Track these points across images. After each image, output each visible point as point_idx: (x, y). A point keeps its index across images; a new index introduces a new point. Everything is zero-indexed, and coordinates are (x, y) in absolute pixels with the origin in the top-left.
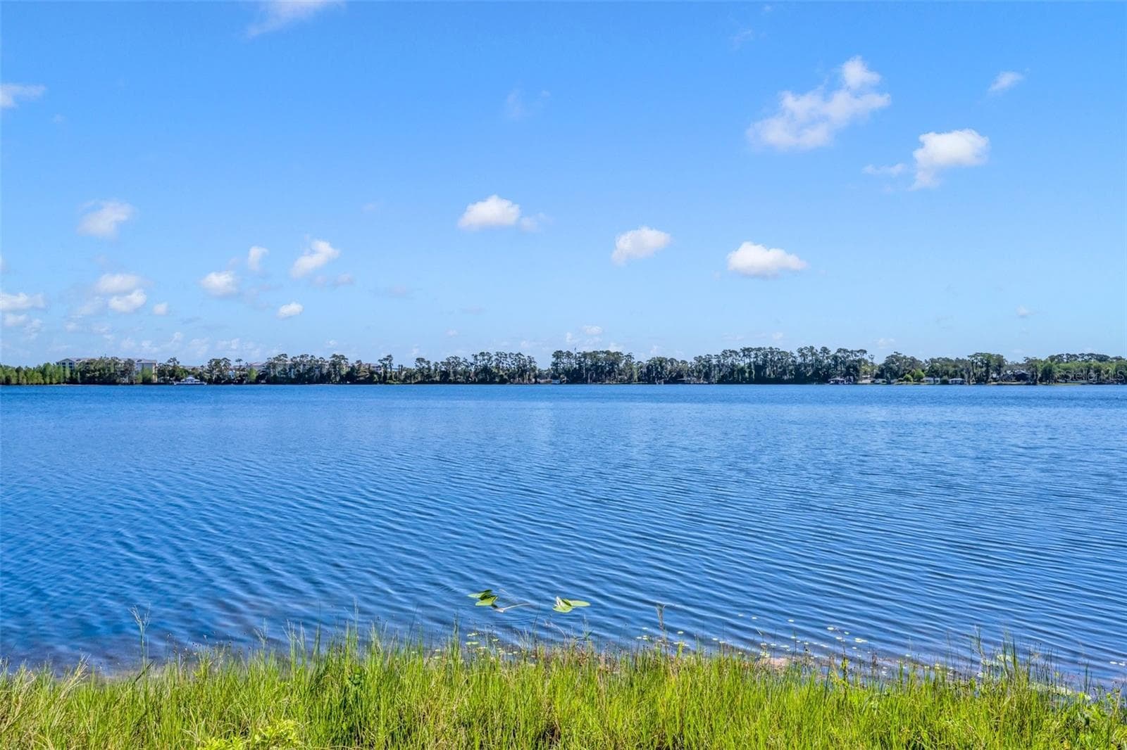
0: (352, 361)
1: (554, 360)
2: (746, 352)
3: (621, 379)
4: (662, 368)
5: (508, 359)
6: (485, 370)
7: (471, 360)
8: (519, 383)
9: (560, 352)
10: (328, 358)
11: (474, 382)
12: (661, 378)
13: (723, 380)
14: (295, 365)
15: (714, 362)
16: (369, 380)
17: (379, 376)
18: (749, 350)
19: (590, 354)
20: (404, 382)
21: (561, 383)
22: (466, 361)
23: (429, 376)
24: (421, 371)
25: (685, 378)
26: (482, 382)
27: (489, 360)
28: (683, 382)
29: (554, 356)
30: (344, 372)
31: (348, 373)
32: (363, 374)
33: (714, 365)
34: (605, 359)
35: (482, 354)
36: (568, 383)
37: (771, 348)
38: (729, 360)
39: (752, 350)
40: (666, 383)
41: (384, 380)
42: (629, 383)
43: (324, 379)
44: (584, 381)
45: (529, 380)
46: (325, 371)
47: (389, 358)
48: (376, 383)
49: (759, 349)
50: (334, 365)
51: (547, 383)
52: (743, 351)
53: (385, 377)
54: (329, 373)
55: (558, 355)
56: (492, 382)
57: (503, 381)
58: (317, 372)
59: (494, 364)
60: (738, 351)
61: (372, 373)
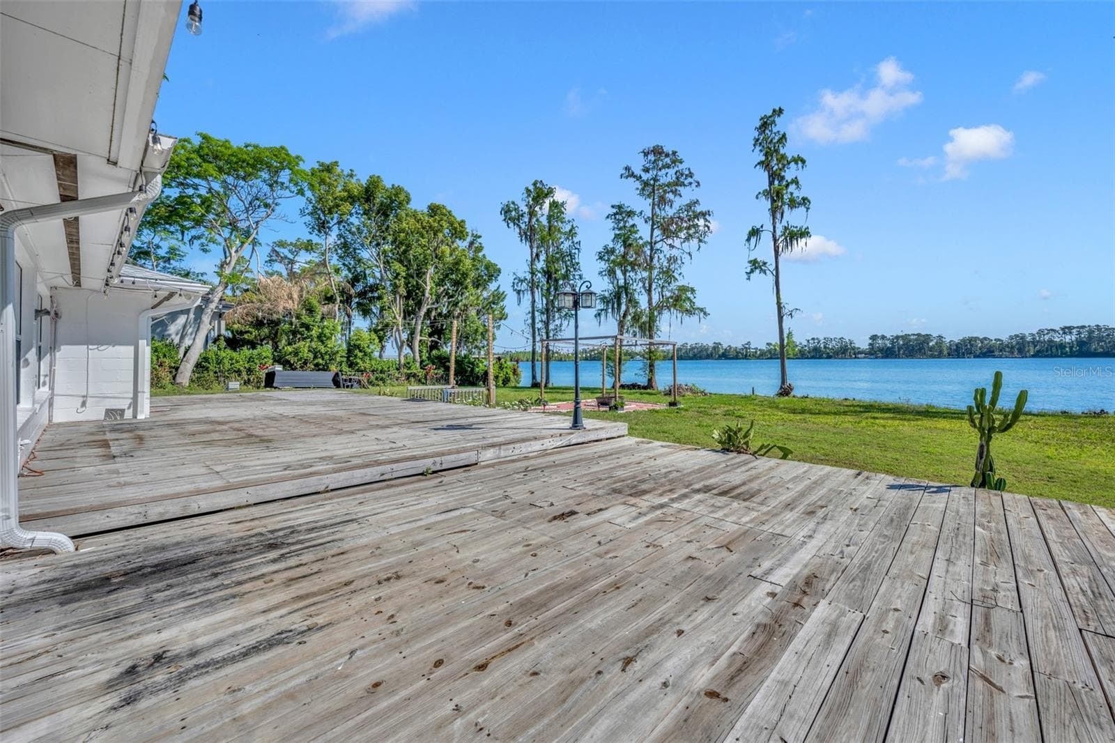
0: (725, 346)
1: (870, 341)
2: (1067, 330)
3: (932, 355)
4: (971, 345)
5: (833, 342)
6: (816, 349)
7: (805, 343)
8: (842, 358)
9: (876, 335)
10: (711, 345)
11: (807, 358)
12: (971, 353)
13: (1037, 355)
14: (692, 349)
15: (1029, 339)
16: (736, 358)
17: (742, 354)
18: (1070, 328)
19: (902, 336)
20: (758, 358)
21: (876, 358)
22: (801, 344)
23: (775, 354)
24: (770, 351)
25: (996, 353)
26: (813, 357)
27: (818, 343)
28: (994, 357)
29: (870, 339)
30: (720, 353)
31: (723, 353)
32: (732, 354)
33: (1029, 342)
34: (916, 340)
35: (813, 339)
36: (882, 358)
37: (1098, 326)
38: (1047, 338)
39: (1074, 328)
40: (974, 357)
41: (746, 357)
42: (939, 358)
43: (709, 357)
44: (897, 356)
45: (851, 356)
46: (709, 352)
47: (749, 343)
48: (740, 359)
49: (1083, 327)
50: (714, 348)
51: (864, 358)
52: (1062, 329)
53: (746, 355)
54: (712, 354)
55: (874, 338)
56: (821, 357)
57: (829, 357)
58: (705, 353)
59: (822, 346)
60: (1057, 329)
61: (738, 353)
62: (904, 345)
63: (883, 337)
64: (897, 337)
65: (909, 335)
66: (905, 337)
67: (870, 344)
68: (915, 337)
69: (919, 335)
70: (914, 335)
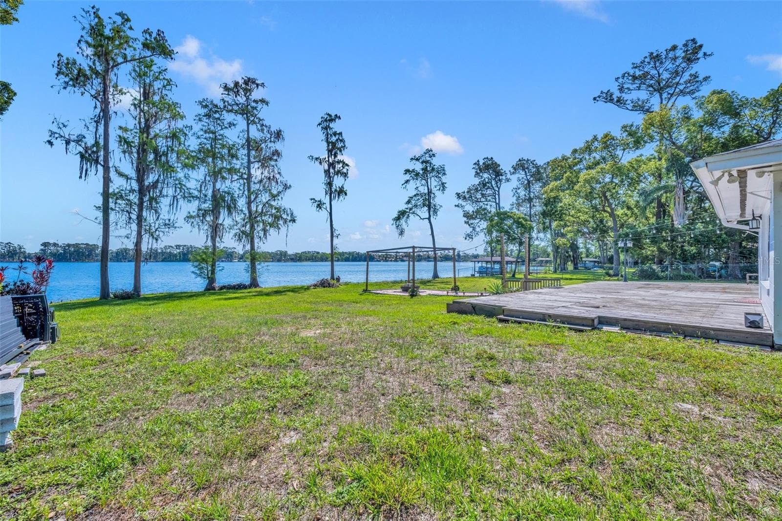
1: (42, 247)
8: (9, 261)
9: (48, 243)
13: (164, 260)
18: (179, 246)
29: (42, 245)
33: (160, 253)
37: (191, 245)
44: (68, 261)
55: (45, 244)
62: (75, 251)
63: (55, 245)
64: (69, 245)
65: (79, 244)
66: (76, 246)
67: (42, 250)
68: (84, 246)
69: (87, 244)
70: (83, 244)
